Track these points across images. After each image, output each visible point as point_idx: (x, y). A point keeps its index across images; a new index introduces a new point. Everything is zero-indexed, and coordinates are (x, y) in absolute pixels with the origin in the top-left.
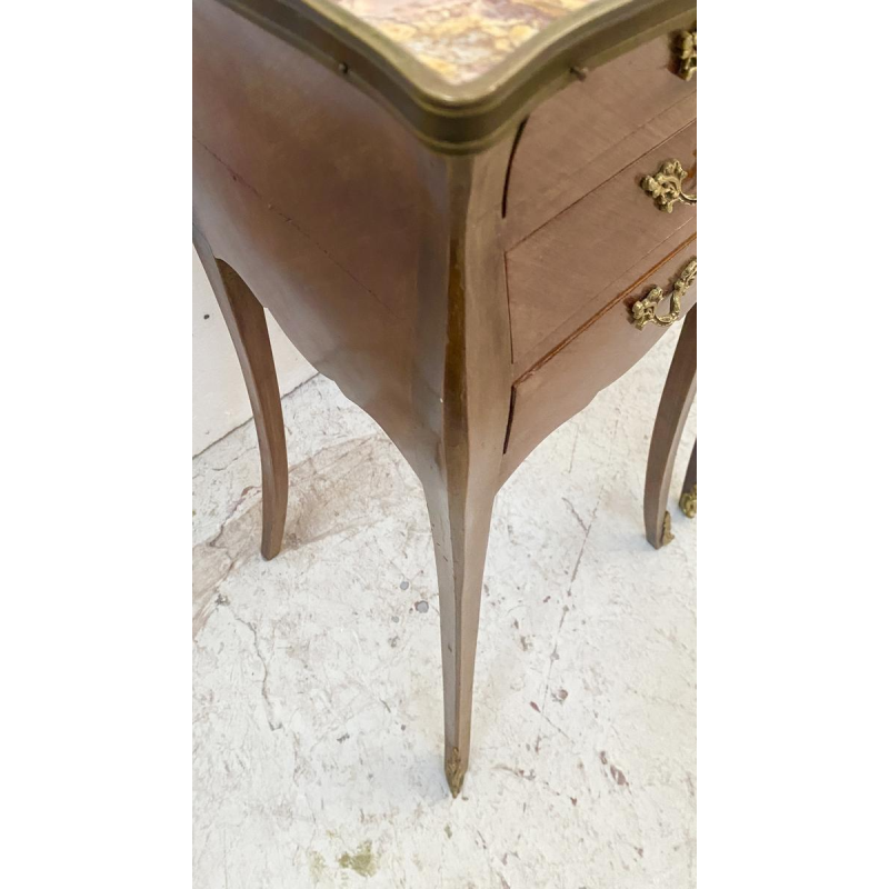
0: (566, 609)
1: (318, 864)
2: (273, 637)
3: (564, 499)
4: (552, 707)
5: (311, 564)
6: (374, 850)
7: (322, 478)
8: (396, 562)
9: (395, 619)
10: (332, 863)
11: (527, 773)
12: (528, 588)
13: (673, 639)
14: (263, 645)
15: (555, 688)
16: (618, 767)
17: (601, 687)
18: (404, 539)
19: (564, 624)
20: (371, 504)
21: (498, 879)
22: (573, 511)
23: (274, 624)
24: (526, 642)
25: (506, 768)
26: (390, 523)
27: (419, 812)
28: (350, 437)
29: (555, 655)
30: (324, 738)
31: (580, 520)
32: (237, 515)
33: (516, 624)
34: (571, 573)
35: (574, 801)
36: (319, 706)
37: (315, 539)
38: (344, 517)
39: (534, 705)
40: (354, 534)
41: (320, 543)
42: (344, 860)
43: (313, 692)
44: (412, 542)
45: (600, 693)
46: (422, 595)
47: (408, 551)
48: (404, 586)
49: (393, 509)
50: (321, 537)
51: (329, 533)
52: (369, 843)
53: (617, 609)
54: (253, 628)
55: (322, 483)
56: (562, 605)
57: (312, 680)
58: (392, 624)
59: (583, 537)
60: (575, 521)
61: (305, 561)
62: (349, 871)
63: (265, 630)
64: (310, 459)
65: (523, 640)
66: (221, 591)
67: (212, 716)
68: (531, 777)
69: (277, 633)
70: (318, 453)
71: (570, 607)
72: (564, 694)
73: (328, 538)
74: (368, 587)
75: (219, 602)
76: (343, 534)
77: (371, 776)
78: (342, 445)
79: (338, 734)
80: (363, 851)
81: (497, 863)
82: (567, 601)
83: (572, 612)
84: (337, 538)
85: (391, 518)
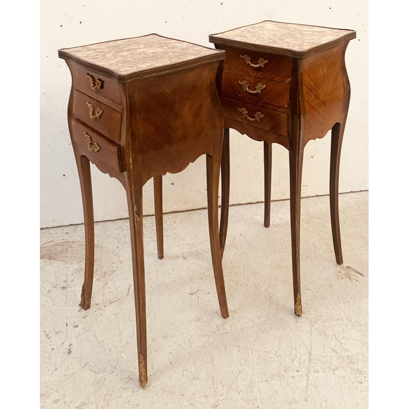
0: (100, 309)
3: (130, 284)
4: (71, 327)
5: (49, 265)
7: (72, 247)
8: (69, 276)
9: (55, 287)
11: (49, 337)
12: (95, 299)
13: (120, 332)
15: (76, 324)
16: (72, 349)
17: (88, 331)
18: (76, 271)
19: (95, 312)
22: (129, 288)
24: (81, 310)
25: (45, 332)
29: (85, 317)
31: (129, 292)
32: (44, 246)
34: (111, 302)
35: (53, 349)
38: (67, 259)
39: (67, 324)
40: (65, 264)
41: (56, 262)
44: (77, 273)
45: (86, 332)
46: (67, 286)
47: (74, 275)
48: (65, 281)
50: (57, 260)
51: (60, 260)
53: (114, 317)
55: (70, 248)
56: (100, 308)
58: (53, 288)
59: (125, 296)
70: (77, 241)
72: (77, 326)
73: (58, 262)
74: (56, 277)
76: (63, 262)
82: (102, 308)
83: (100, 311)
84: (61, 262)
85: (78, 265)
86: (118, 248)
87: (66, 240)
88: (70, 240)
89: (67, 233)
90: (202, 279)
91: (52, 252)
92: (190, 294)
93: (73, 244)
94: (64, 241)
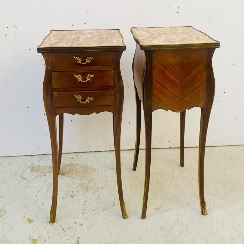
0: (96, 214)
1: (25, 217)
2: (47, 185)
3: (115, 198)
4: (78, 225)
5: (62, 179)
6: (33, 221)
7: (76, 168)
8: (75, 188)
9: (66, 195)
10: (27, 218)
11: (64, 230)
12: (92, 206)
13: (111, 232)
14: (45, 185)
15: (81, 223)
16: (79, 241)
17: (89, 229)
18: (79, 185)
19: (93, 216)
20: (79, 177)
21: (45, 239)
22: (114, 201)
23: (49, 184)
24: (84, 213)
25: (62, 227)
26: (80, 182)
27: (44, 222)
28: (86, 165)
29: (86, 219)
30: (41, 203)
31: (114, 203)
33: (85, 210)
34: (103, 210)
35: (67, 240)
36: (44, 198)
37: (66, 176)
38: (73, 176)
39: (75, 223)
40: (72, 179)
41: (66, 177)
42: (28, 219)
43: (45, 196)
44: (80, 187)
45: (88, 229)
46: (74, 195)
47: (78, 188)
48: (72, 192)
49: (82, 180)
50: (67, 176)
52: (33, 220)
53: (105, 221)
54: (46, 182)
55: (75, 169)
56: (96, 213)
57: (47, 194)
58: (65, 196)
59: (112, 206)
60: (113, 203)
61: (61, 178)
62: (28, 221)
63: (47, 183)
64: (77, 164)
65: (83, 213)
66: (46, 174)
67: (30, 189)
68: (64, 231)
69: (48, 185)
70: (79, 164)
71: (97, 214)
72: (82, 225)
73: (68, 177)
74: (67, 188)
75: (45, 175)
77: (42, 212)
78: (84, 165)
79: (43, 204)
80: (32, 220)
81: (48, 237)
82: (97, 213)
83: (96, 215)
84: (69, 178)
85: (80, 181)
86: (105, 171)
87: (72, 163)
88: (75, 163)
89: (72, 158)
90: (162, 199)
91: (63, 170)
92: (155, 209)
93: (77, 166)
94: (71, 163)
